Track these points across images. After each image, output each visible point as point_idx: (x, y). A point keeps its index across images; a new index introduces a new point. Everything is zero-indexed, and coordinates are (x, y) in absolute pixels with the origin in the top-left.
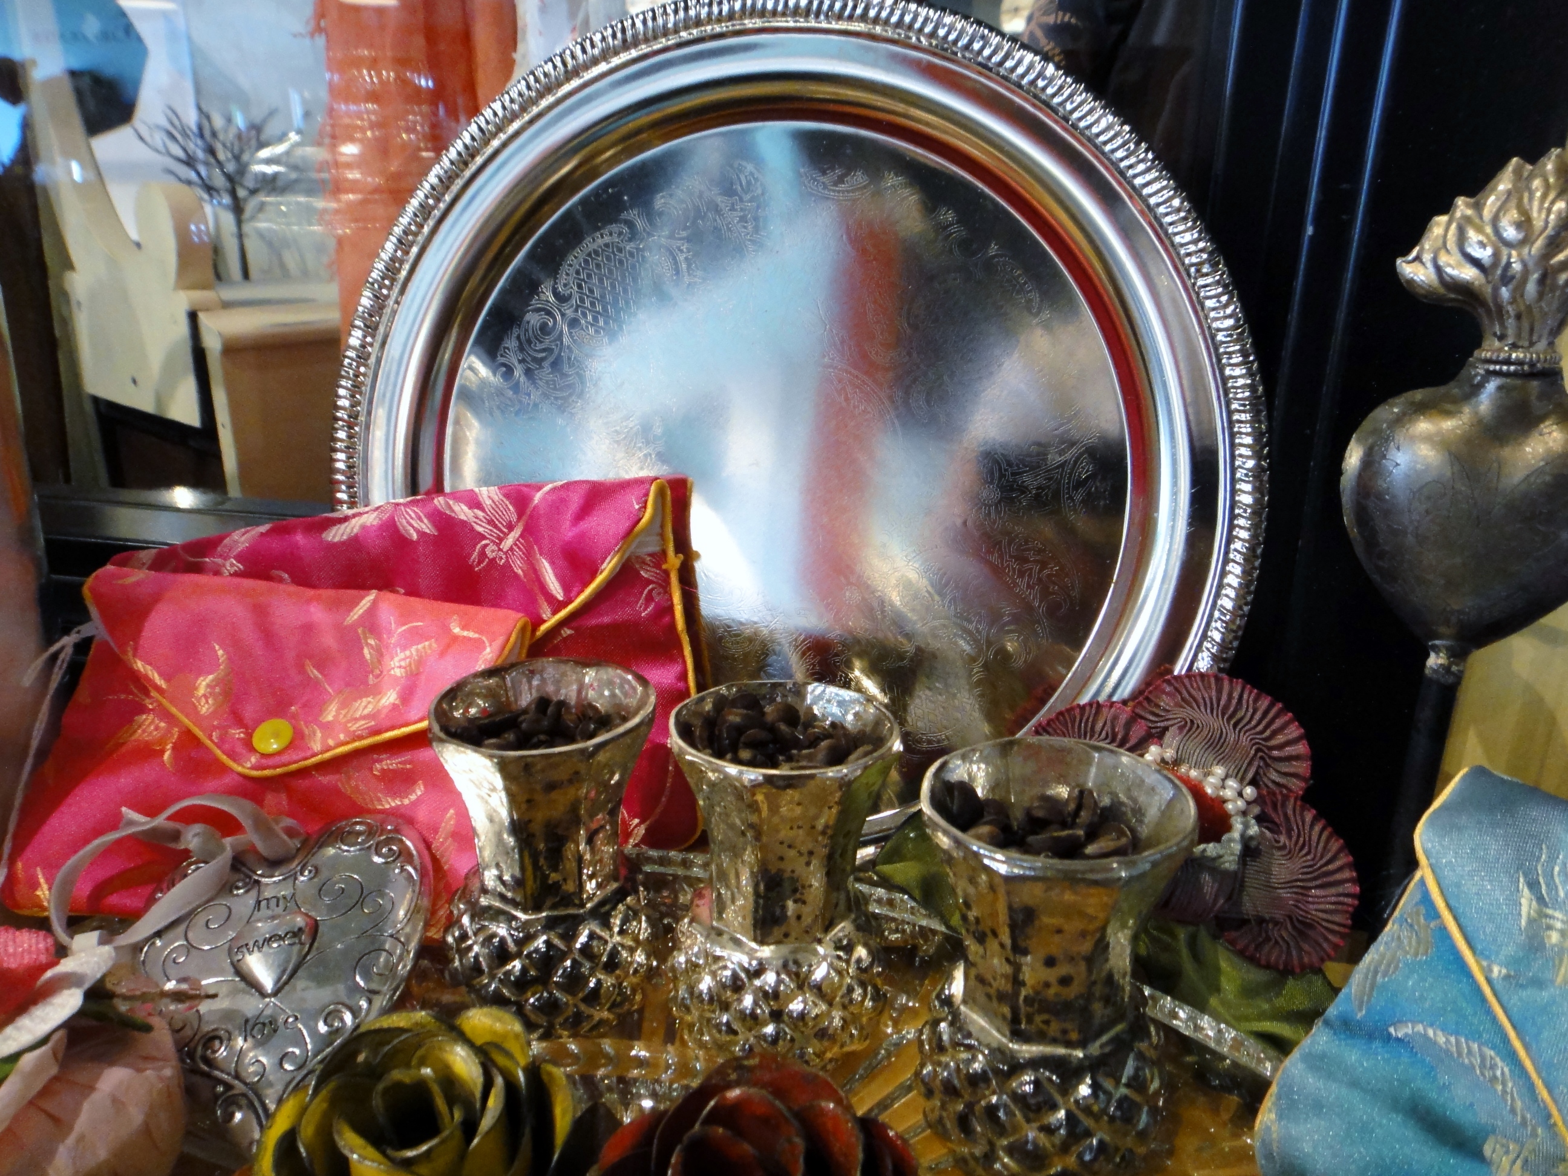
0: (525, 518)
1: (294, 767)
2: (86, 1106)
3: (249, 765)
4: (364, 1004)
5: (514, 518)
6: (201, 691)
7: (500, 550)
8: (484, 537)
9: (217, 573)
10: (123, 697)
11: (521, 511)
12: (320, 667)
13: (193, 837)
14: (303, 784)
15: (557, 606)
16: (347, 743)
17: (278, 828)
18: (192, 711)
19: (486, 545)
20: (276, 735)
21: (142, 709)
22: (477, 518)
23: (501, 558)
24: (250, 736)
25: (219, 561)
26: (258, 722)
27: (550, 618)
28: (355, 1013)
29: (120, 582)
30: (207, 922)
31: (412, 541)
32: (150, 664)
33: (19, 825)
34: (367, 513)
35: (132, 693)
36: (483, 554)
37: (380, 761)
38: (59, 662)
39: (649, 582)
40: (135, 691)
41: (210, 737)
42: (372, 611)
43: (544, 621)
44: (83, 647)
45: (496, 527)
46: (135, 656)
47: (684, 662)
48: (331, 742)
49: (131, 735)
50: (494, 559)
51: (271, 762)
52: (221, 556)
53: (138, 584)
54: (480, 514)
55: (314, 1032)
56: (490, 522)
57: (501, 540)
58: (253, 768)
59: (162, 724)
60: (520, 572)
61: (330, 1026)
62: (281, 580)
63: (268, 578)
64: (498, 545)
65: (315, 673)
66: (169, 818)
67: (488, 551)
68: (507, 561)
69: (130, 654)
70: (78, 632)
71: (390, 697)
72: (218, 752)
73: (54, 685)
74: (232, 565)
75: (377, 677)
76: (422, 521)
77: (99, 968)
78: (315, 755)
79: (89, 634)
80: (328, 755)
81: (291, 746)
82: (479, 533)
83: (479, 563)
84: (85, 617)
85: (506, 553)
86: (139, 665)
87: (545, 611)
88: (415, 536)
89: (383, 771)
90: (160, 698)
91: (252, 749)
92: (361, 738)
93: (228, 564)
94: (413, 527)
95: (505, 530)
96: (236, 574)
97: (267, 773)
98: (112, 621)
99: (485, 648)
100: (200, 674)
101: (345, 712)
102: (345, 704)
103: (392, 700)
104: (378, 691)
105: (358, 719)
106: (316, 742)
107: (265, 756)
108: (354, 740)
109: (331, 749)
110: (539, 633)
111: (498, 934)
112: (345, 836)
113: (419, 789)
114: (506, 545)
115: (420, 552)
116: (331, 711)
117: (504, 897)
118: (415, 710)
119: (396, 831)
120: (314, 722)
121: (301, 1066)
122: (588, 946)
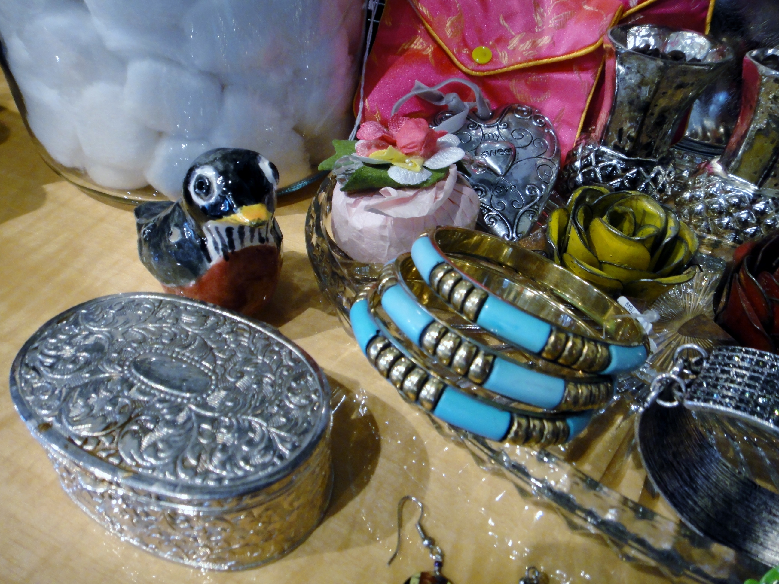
1: (492, 73)
3: (471, 67)
4: (544, 187)
6: (448, 25)
12: (508, 18)
13: (452, 99)
14: (493, 82)
16: (521, 63)
18: (442, 34)
20: (485, 55)
21: (416, 33)
24: (471, 50)
26: (475, 46)
27: (634, 6)
28: (541, 190)
30: (461, 140)
32: (425, 7)
35: (412, 23)
37: (531, 76)
41: (453, 53)
43: (630, 8)
46: (418, 2)
48: (513, 61)
49: (410, 45)
51: (481, 68)
55: (524, 195)
58: (472, 70)
61: (531, 193)
65: (504, 23)
66: (438, 90)
71: (545, 40)
72: (456, 60)
75: (540, 28)
78: (505, 67)
80: (511, 68)
81: (491, 61)
86: (420, 6)
89: (532, 82)
90: (428, 26)
91: (473, 61)
92: (530, 61)
97: (479, 74)
99: (604, 17)
100: (448, 16)
101: (521, 46)
102: (522, 41)
103: (548, 41)
104: (541, 35)
105: (529, 50)
106: (505, 60)
107: (479, 64)
108: (526, 62)
109: (513, 65)
110: (625, 15)
111: (611, 164)
112: (517, 111)
113: (548, 95)
116: (514, 44)
117: (617, 147)
118: (561, 49)
119: (540, 113)
120: (504, 49)
121: (521, 207)
122: (655, 178)
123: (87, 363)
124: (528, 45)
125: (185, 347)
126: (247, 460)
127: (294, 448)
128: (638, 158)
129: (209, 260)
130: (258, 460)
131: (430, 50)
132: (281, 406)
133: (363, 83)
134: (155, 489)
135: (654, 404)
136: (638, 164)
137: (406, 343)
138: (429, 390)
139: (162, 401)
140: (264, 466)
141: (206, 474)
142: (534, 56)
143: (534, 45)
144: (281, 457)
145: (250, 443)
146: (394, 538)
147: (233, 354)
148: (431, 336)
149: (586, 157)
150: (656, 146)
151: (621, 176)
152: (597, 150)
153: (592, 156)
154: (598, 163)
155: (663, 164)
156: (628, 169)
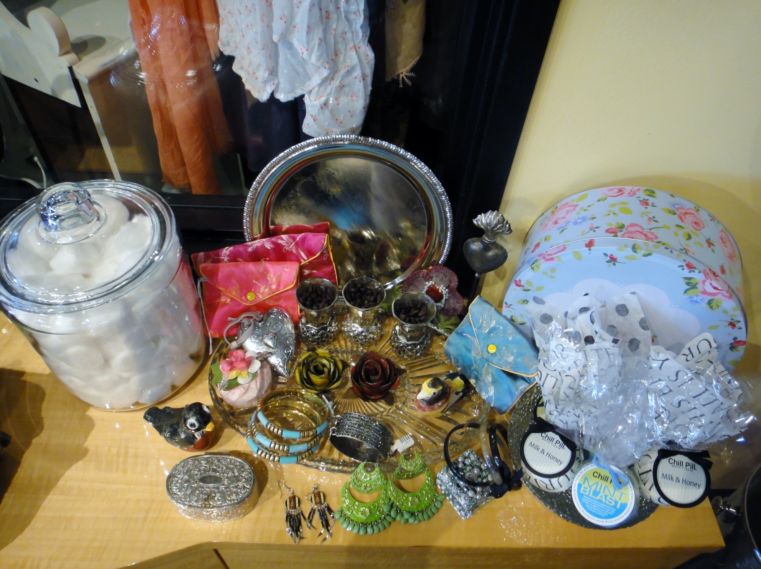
0: (295, 242)
2: (265, 376)
5: (292, 241)
6: (233, 290)
8: (285, 246)
9: (224, 261)
10: (215, 293)
11: (294, 240)
12: (256, 280)
15: (305, 260)
16: (267, 296)
17: (258, 314)
20: (252, 297)
21: (220, 295)
22: (283, 242)
23: (290, 250)
24: (246, 297)
25: (223, 258)
26: (247, 294)
29: (207, 269)
30: (254, 337)
31: (269, 249)
36: (285, 249)
37: (275, 297)
39: (325, 253)
40: (218, 292)
41: (239, 299)
42: (265, 266)
43: (302, 264)
45: (288, 244)
46: (217, 285)
48: (264, 296)
49: (220, 301)
50: (288, 250)
51: (252, 302)
52: (223, 256)
56: (286, 243)
58: (249, 304)
59: (226, 297)
60: (294, 253)
63: (237, 261)
65: (256, 282)
70: (200, 280)
71: (274, 287)
72: (241, 302)
75: (270, 282)
76: (271, 245)
79: (203, 281)
81: (255, 298)
83: (285, 252)
86: (219, 288)
87: (302, 261)
89: (276, 299)
90: (224, 292)
91: (248, 300)
93: (226, 259)
95: (290, 244)
96: (229, 261)
97: (252, 304)
100: (232, 287)
101: (265, 290)
102: (265, 288)
104: (272, 284)
105: (269, 291)
106: (261, 297)
108: (269, 295)
109: (264, 298)
110: (301, 266)
111: (312, 332)
112: (272, 314)
113: (282, 300)
114: (290, 247)
115: (271, 251)
116: (262, 289)
117: (312, 325)
118: (282, 287)
119: (281, 311)
120: (259, 293)
121: (285, 359)
122: (329, 331)
123: (188, 487)
124: (268, 289)
125: (209, 471)
126: (241, 493)
127: (250, 485)
128: (321, 327)
129: (197, 439)
130: (243, 492)
131: (229, 300)
132: (242, 476)
133: (207, 324)
134: (224, 508)
135: (332, 435)
136: (322, 329)
137: (266, 449)
138: (277, 458)
139: (213, 488)
140: (245, 493)
141: (234, 500)
142: (271, 293)
143: (270, 289)
144: (248, 489)
145: (240, 489)
146: (280, 492)
147: (223, 468)
148: (273, 445)
149: (303, 329)
150: (325, 322)
151: (317, 335)
152: (306, 327)
153: (305, 329)
154: (308, 331)
155: (330, 325)
156: (319, 332)
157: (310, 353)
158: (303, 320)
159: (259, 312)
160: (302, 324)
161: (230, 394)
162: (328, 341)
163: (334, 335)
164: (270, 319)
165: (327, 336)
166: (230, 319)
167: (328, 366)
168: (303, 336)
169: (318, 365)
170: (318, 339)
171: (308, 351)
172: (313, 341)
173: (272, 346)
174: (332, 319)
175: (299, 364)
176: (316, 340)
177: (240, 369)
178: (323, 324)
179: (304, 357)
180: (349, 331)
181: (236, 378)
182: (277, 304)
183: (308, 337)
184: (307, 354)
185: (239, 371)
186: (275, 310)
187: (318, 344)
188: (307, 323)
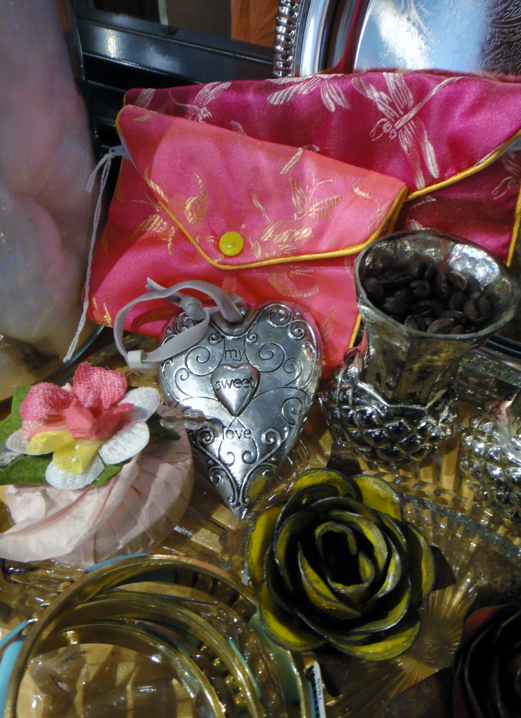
0: (420, 105)
1: (243, 267)
2: (153, 488)
3: (217, 260)
5: (412, 102)
6: (188, 207)
7: (393, 127)
8: (384, 116)
9: (195, 118)
10: (142, 201)
11: (418, 99)
12: (261, 200)
14: (247, 275)
15: (430, 181)
16: (276, 258)
17: (233, 304)
18: (182, 218)
19: (383, 123)
20: (234, 245)
21: (153, 212)
22: (382, 99)
23: (393, 134)
24: (218, 240)
25: (196, 107)
26: (223, 233)
27: (422, 189)
28: (282, 437)
29: (137, 119)
30: (198, 357)
31: (331, 112)
32: (159, 185)
33: (92, 275)
34: (299, 83)
35: (148, 201)
36: (380, 130)
37: (294, 270)
38: (104, 172)
39: (508, 174)
40: (150, 200)
41: (195, 239)
42: (299, 165)
43: (417, 190)
44: (116, 161)
45: (395, 109)
46: (149, 177)
47: (511, 236)
48: (267, 255)
49: (148, 227)
50: (388, 134)
51: (230, 261)
52: (197, 104)
53: (147, 122)
54: (385, 96)
55: (260, 442)
56: (391, 104)
57: (396, 119)
58: (219, 263)
59: (165, 223)
60: (405, 148)
61: (269, 441)
62: (237, 130)
63: (230, 127)
64: (393, 124)
65: (259, 205)
67: (385, 127)
68: (397, 137)
69: (146, 175)
70: (113, 151)
71: (306, 233)
72: (199, 249)
73: (102, 188)
74: (204, 113)
75: (300, 215)
76: (340, 97)
77: (153, 407)
78: (257, 261)
79: (119, 155)
80: (265, 263)
81: (241, 253)
82: (381, 112)
83: (375, 136)
84: (117, 142)
85: (398, 131)
86: (152, 184)
87: (420, 182)
88: (333, 109)
89: (295, 276)
90: (165, 208)
91: (220, 251)
92: (286, 256)
93: (202, 111)
94: (333, 101)
95: (402, 113)
96: (206, 120)
97: (227, 267)
98: (134, 148)
99: (377, 208)
100: (188, 196)
101: (277, 236)
102: (278, 231)
103: (308, 235)
104: (299, 226)
105: (286, 243)
106: (257, 254)
107: (226, 256)
108: (281, 257)
109: (267, 259)
110: (410, 197)
111: (369, 410)
112: (273, 316)
113: (316, 290)
114: (399, 124)
115: (335, 122)
116: (268, 234)
117: (377, 390)
118: (324, 244)
119: (302, 317)
120: (257, 239)
121: (254, 461)
122: (424, 429)
124: (285, 236)
128: (403, 406)
131: (170, 235)
136: (402, 414)
142: (291, 251)
143: (291, 237)
149: (344, 391)
150: (423, 396)
151: (380, 426)
152: (355, 387)
153: (350, 393)
154: (355, 404)
155: (435, 413)
156: (388, 418)
157: (334, 474)
158: (354, 370)
159: (239, 299)
160: (346, 376)
161: (19, 499)
162: (407, 461)
163: (433, 450)
164: (258, 328)
165: (411, 443)
166: (151, 283)
167: (381, 559)
168: (337, 412)
169: (343, 536)
170: (377, 439)
171: (331, 465)
172: (361, 442)
173: (234, 408)
174: (446, 397)
175: (278, 502)
176: (372, 443)
177: (73, 431)
178: (413, 398)
179: (306, 481)
180: (491, 459)
181: (48, 457)
182: (297, 295)
183: (351, 421)
184: (320, 477)
185: (67, 437)
186: (284, 308)
187: (373, 455)
188: (363, 376)
